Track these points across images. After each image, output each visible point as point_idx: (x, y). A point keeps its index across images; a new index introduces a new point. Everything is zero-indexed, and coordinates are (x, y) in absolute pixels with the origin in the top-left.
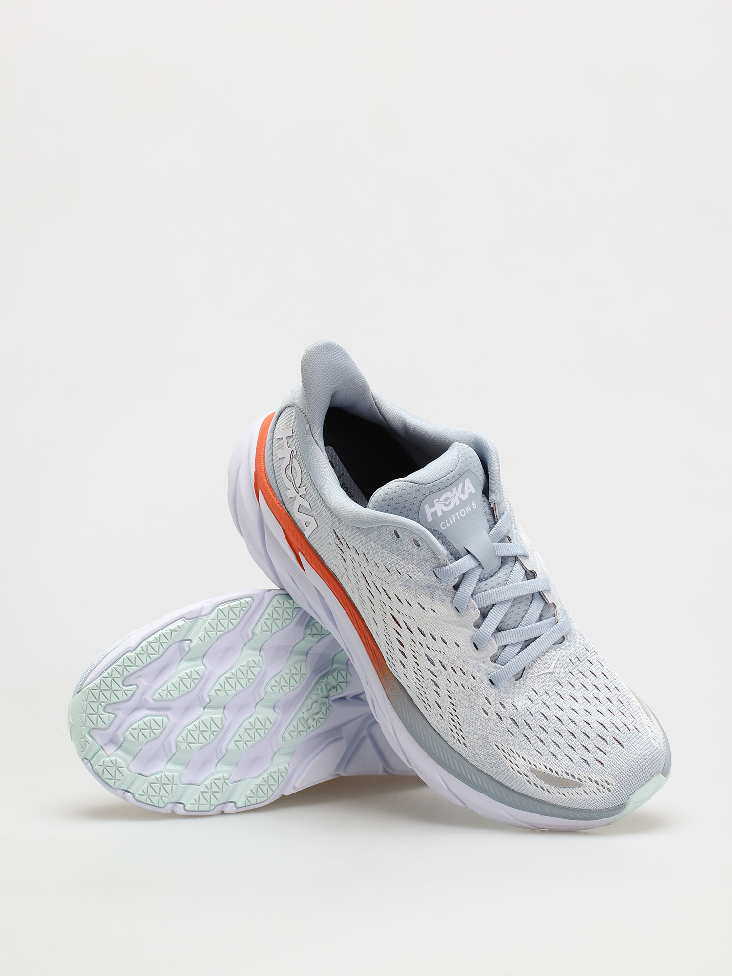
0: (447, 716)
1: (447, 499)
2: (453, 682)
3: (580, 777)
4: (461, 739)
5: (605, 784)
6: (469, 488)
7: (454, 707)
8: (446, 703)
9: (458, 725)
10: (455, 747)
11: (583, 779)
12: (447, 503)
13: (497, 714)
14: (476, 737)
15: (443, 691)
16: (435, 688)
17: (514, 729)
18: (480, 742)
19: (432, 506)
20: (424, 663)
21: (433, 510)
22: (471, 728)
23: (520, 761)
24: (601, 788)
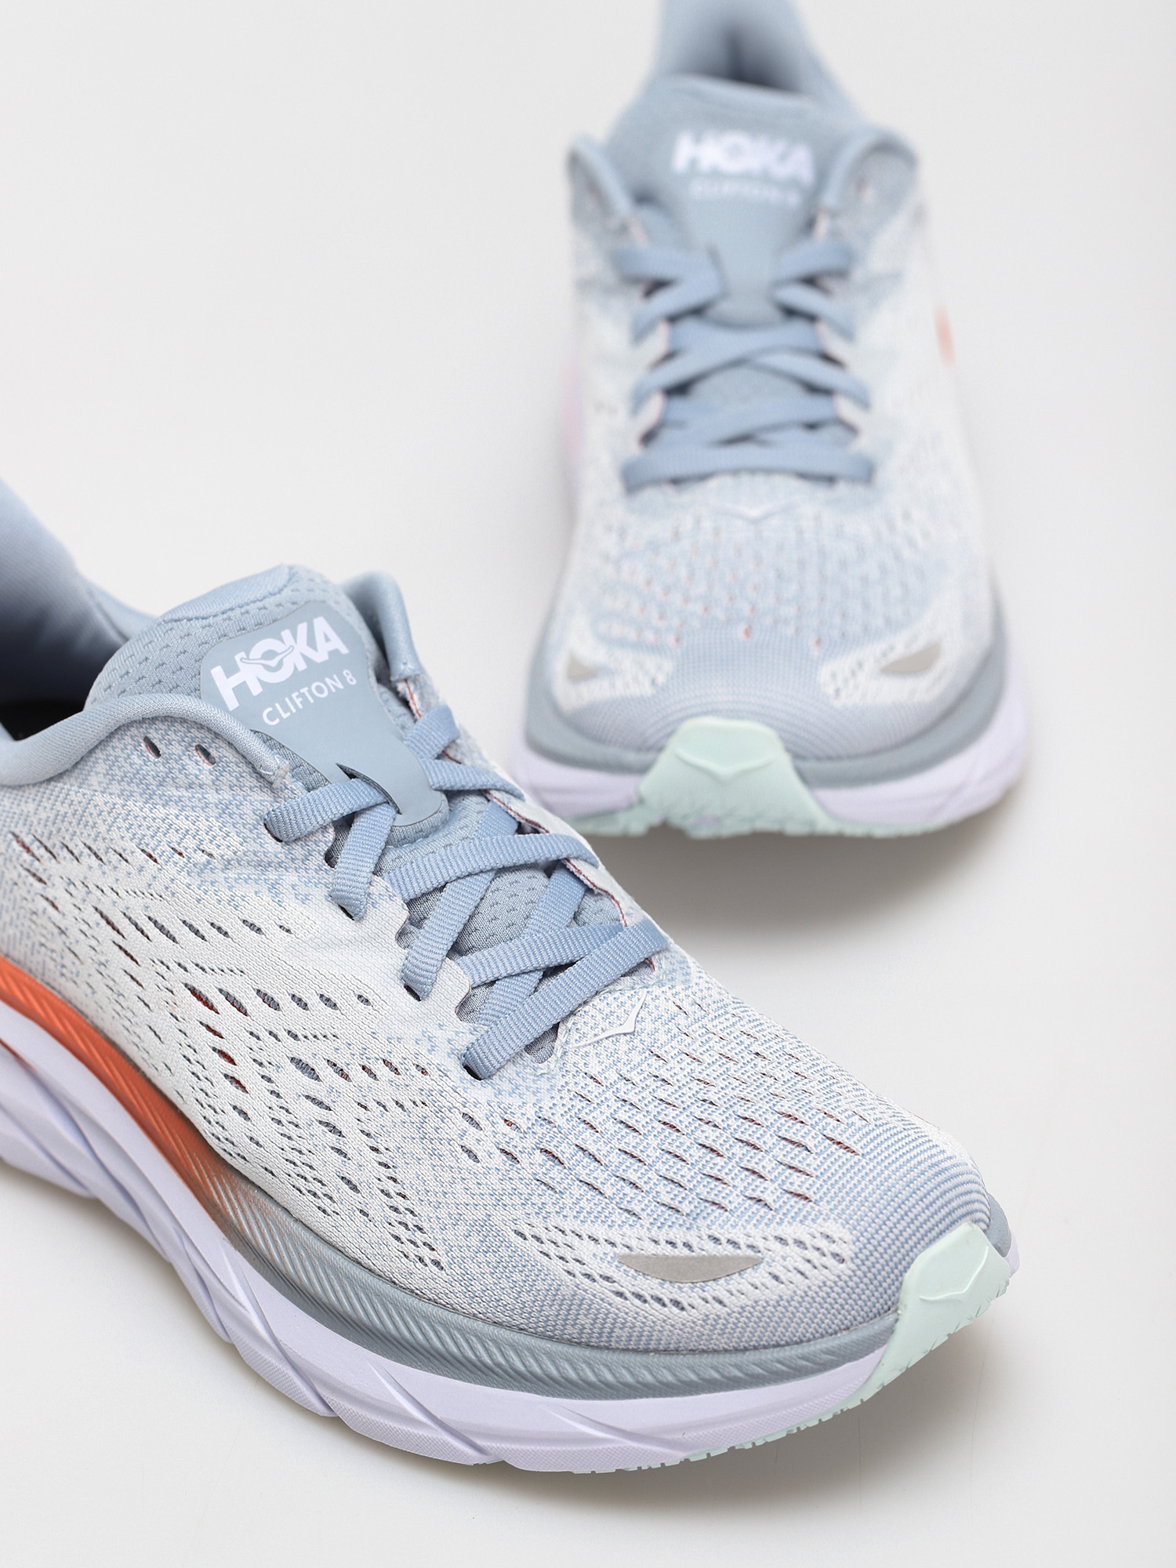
0: (377, 1206)
1: (270, 654)
2: (372, 1105)
3: (751, 1241)
4: (425, 1252)
5: (823, 1244)
6: (327, 639)
7: (391, 1172)
8: (365, 1169)
9: (409, 1219)
10: (415, 1283)
11: (760, 1244)
12: (273, 663)
13: (503, 1151)
14: (462, 1229)
15: (354, 1142)
16: (332, 1138)
17: (556, 1173)
18: (474, 1240)
19: (231, 670)
20: (291, 1080)
21: (235, 680)
22: (443, 1213)
23: (585, 1249)
24: (814, 1256)
